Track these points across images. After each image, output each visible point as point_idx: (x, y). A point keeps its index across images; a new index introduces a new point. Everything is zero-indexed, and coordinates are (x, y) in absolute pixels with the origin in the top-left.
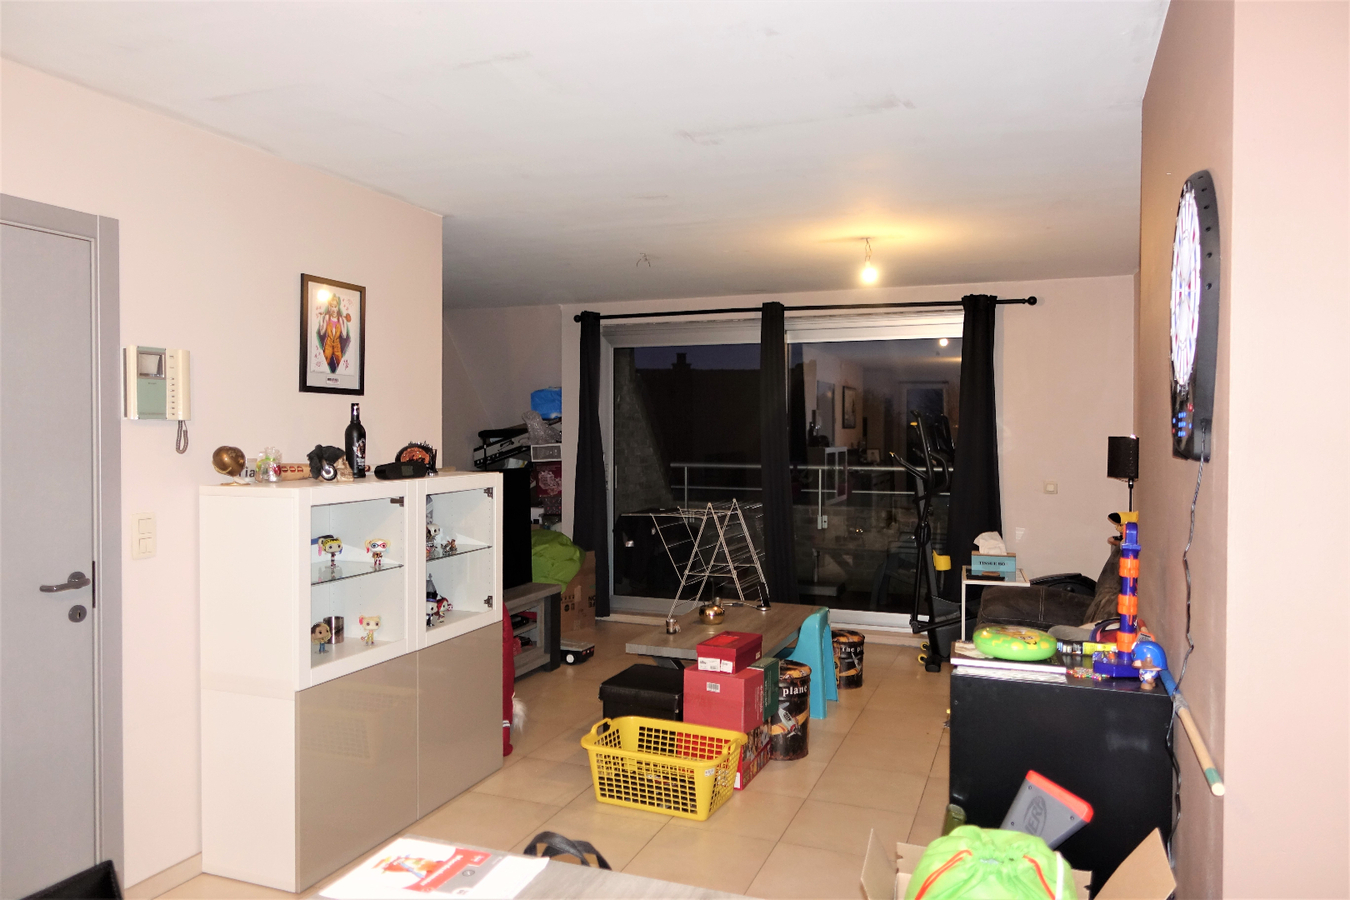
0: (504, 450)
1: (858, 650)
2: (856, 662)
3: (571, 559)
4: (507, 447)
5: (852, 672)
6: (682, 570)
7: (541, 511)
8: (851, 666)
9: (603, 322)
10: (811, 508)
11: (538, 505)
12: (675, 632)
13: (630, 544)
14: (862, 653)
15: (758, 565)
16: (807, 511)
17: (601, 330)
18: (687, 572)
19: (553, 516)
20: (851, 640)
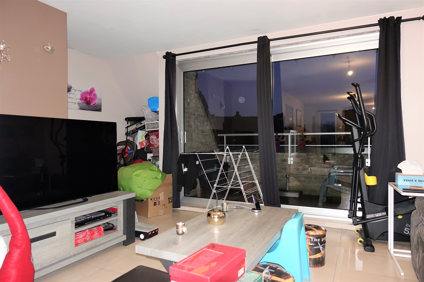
0: (137, 127)
1: (323, 240)
2: (321, 248)
3: (156, 178)
4: (139, 126)
5: (318, 256)
6: (213, 184)
7: (152, 155)
8: (318, 251)
9: (178, 58)
10: (285, 154)
11: (151, 152)
12: (183, 233)
13: (185, 170)
14: (324, 242)
15: (257, 182)
16: (283, 155)
17: (177, 63)
18: (215, 185)
19: (156, 158)
20: (318, 234)
